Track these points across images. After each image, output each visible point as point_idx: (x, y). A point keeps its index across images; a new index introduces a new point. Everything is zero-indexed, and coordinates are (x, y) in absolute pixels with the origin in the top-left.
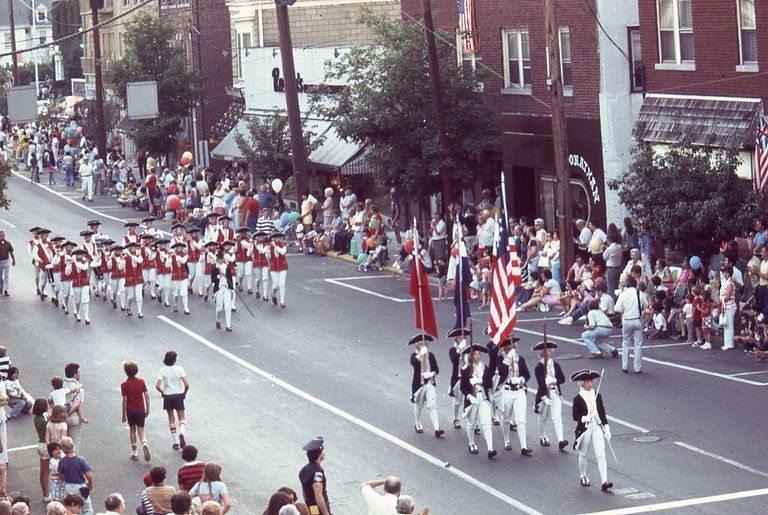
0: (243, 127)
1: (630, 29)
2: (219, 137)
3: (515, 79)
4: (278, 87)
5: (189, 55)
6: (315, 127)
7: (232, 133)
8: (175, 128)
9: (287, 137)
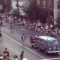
0: (12, 11)
1: (58, 2)
2: (9, 11)
3: (44, 7)
4: (16, 6)
5: (6, 2)
6: (21, 11)
7: (11, 11)
8: (4, 10)
9: (17, 12)
